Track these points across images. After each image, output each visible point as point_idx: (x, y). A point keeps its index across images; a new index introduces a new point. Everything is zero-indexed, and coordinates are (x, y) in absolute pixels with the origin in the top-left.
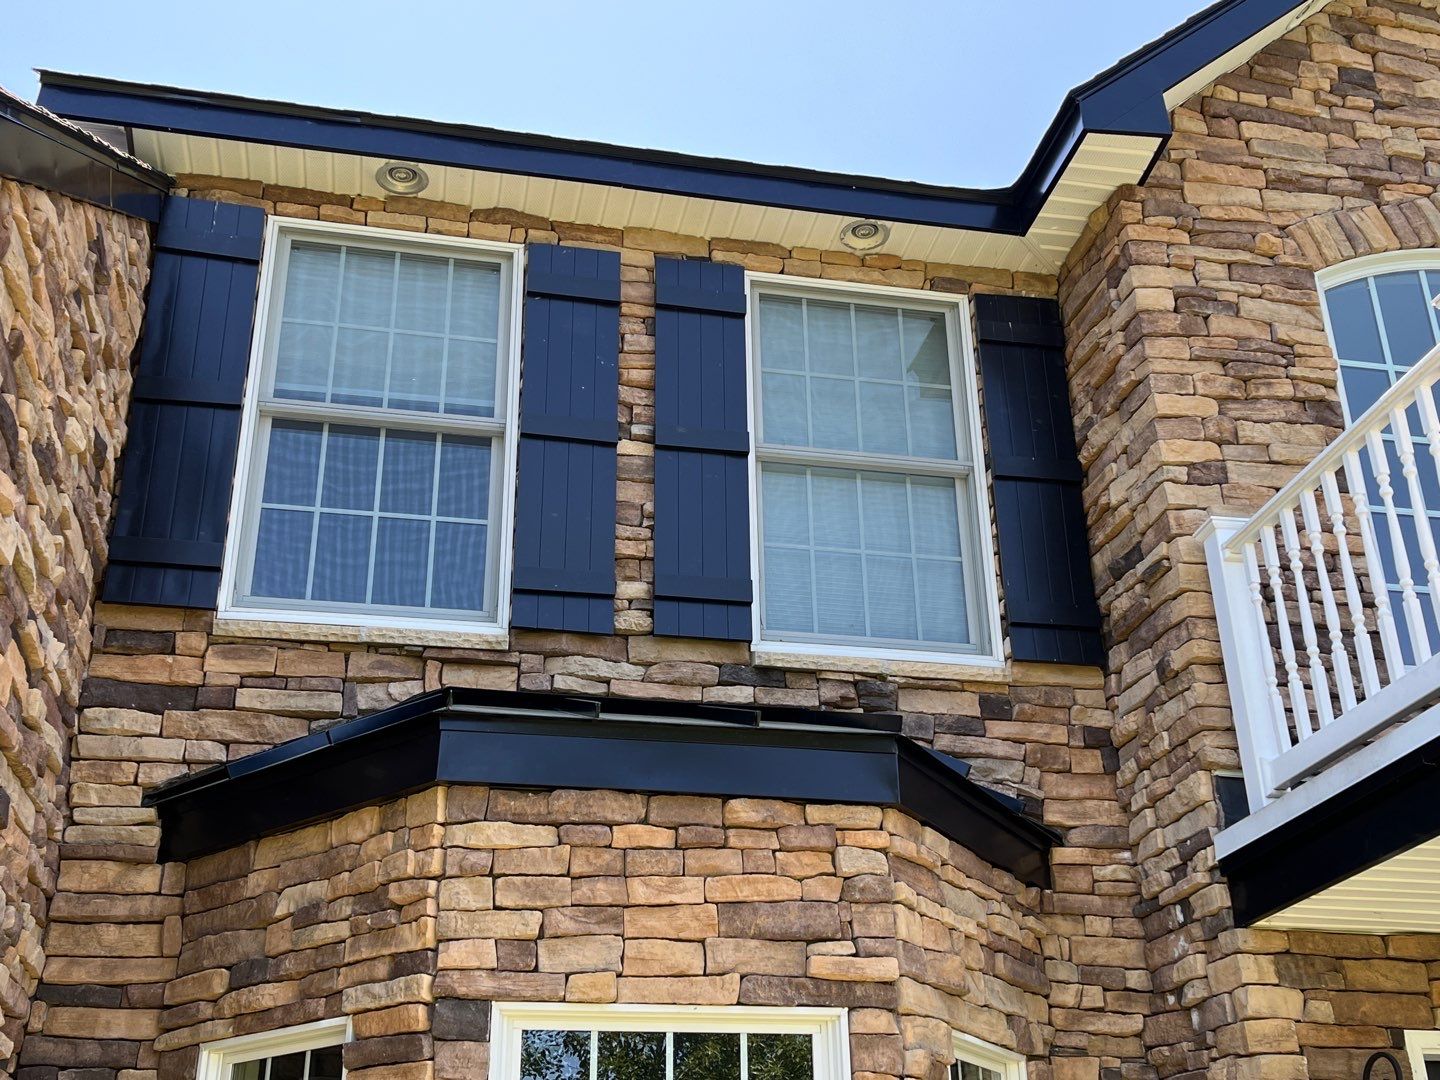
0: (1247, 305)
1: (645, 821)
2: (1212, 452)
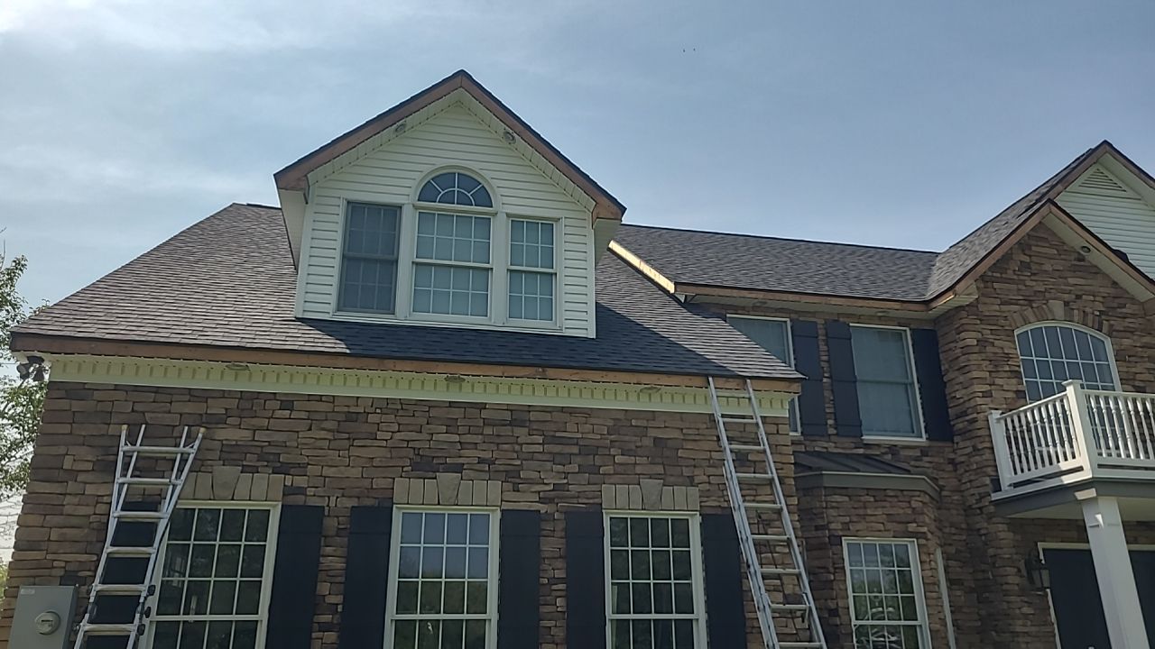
0: (996, 342)
1: (867, 495)
2: (988, 388)
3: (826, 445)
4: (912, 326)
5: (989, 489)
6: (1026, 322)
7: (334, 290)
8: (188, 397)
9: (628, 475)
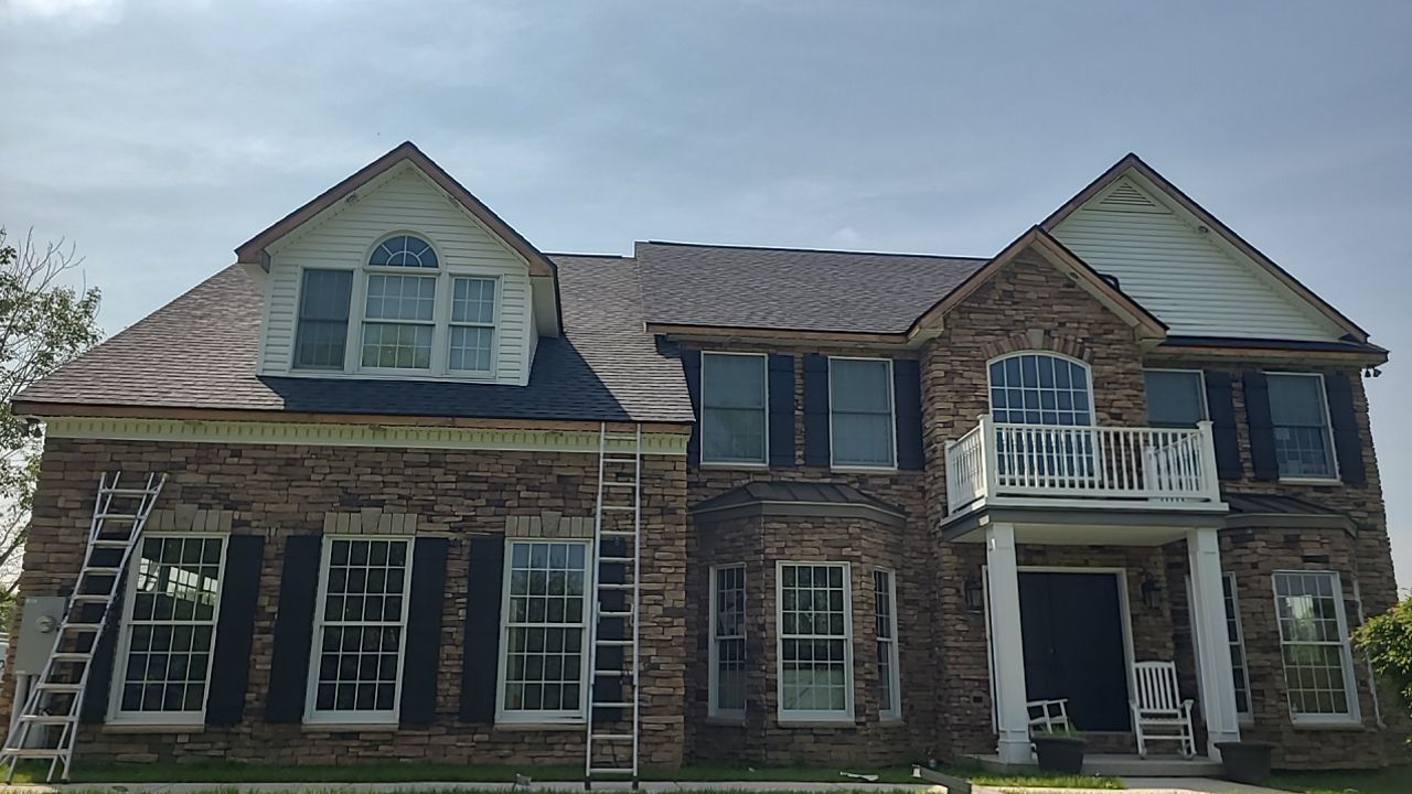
0: (966, 374)
1: (806, 522)
2: (951, 418)
3: (793, 475)
4: (896, 358)
5: (940, 515)
6: (1000, 352)
7: (290, 350)
8: (155, 448)
9: (530, 508)
